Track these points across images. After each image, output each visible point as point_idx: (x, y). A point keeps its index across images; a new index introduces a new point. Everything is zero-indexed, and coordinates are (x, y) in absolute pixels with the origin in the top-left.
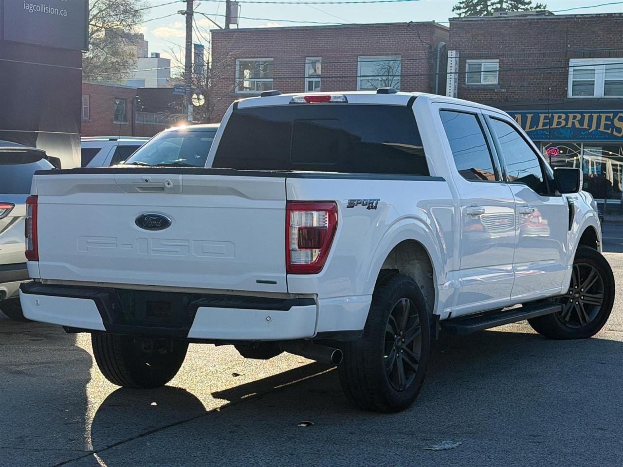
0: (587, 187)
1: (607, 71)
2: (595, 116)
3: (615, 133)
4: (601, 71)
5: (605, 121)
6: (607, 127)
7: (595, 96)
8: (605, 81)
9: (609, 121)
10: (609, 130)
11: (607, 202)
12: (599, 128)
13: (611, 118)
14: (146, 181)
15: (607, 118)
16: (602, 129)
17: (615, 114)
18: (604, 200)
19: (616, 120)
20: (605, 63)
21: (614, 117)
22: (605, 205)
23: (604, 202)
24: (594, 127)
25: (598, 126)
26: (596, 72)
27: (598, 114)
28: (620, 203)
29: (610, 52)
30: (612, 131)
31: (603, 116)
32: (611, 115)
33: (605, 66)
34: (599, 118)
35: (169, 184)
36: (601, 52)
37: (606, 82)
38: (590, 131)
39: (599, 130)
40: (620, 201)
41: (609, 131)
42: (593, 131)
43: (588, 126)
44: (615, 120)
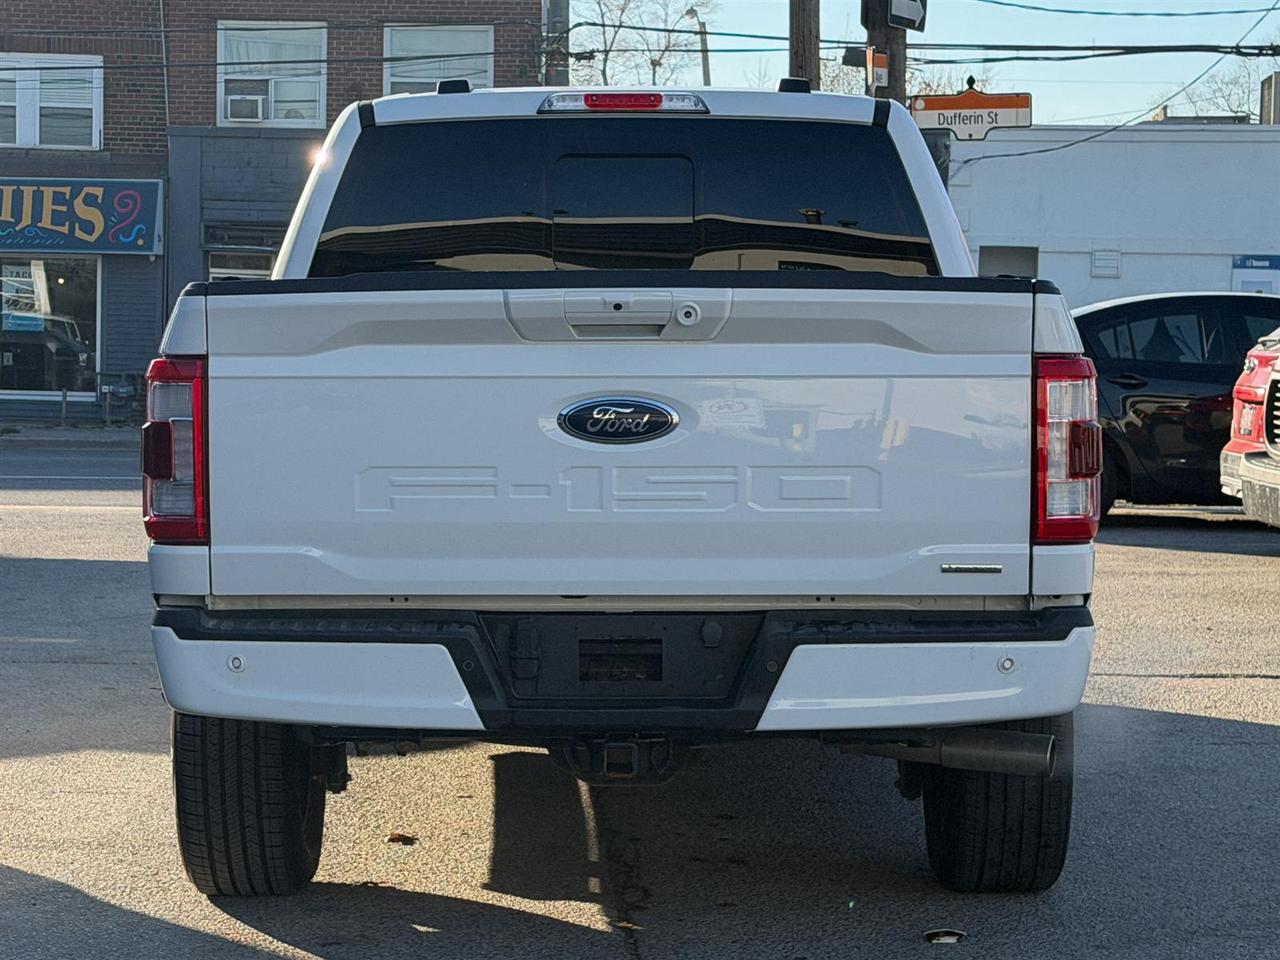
0: (11, 363)
1: (44, 86)
2: (28, 191)
3: (79, 234)
4: (30, 85)
5: (54, 204)
6: (57, 218)
7: (18, 144)
8: (41, 108)
9: (64, 205)
10: (63, 225)
11: (68, 399)
12: (40, 221)
13: (67, 197)
14: (618, 307)
15: (58, 199)
16: (46, 222)
17: (77, 189)
18: (60, 393)
19: (78, 203)
20: (38, 66)
21: (73, 196)
22: (64, 405)
23: (60, 399)
24: (26, 220)
25: (37, 216)
26: (18, 85)
27: (35, 188)
28: (94, 400)
29: (49, 39)
30: (72, 230)
31: (48, 192)
32: (67, 190)
33: (38, 71)
34: (38, 198)
35: (688, 315)
36: (28, 38)
37: (44, 112)
38: (17, 229)
39: (39, 225)
40: (94, 394)
41: (65, 229)
42: (24, 228)
43: (12, 217)
44: (75, 202)
